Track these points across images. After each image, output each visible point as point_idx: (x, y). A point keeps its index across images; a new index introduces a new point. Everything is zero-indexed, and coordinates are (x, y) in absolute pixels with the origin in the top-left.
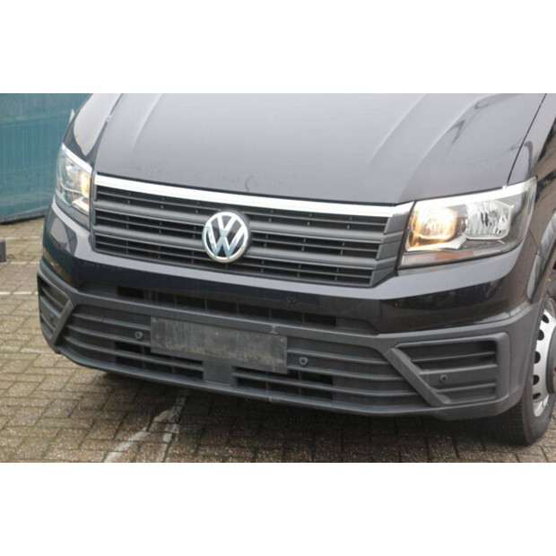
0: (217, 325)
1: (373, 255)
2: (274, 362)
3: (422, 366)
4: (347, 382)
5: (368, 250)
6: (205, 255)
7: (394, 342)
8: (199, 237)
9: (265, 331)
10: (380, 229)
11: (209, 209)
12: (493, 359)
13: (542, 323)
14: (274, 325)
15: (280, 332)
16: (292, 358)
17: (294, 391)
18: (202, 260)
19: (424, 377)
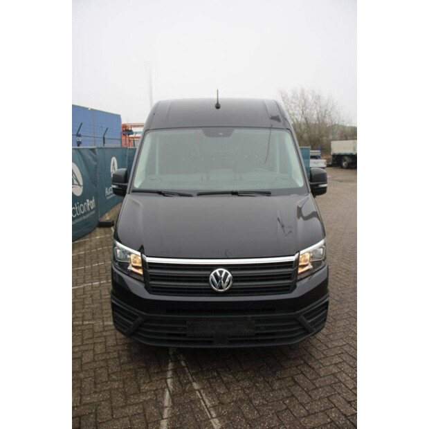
6: (212, 289)
8: (208, 281)
11: (211, 268)
18: (211, 291)
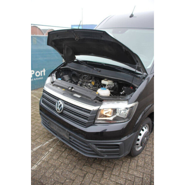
1: (87, 119)
3: (99, 148)
8: (55, 105)
10: (89, 113)
11: (58, 99)
12: (118, 148)
13: (142, 131)
14: (67, 130)
18: (54, 109)
19: (99, 151)
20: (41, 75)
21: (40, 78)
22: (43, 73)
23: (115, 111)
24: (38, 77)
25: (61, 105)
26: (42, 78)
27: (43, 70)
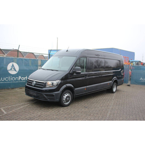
0: (33, 91)
1: (43, 86)
2: (36, 95)
3: (47, 96)
4: (41, 97)
5: (42, 85)
7: (44, 94)
9: (35, 92)
10: (43, 83)
11: (33, 81)
12: (53, 96)
15: (36, 92)
16: (37, 95)
17: (37, 98)
18: (32, 85)
20: (25, 80)
21: (24, 81)
22: (26, 78)
23: (53, 84)
24: (23, 81)
25: (34, 83)
26: (25, 81)
27: (26, 77)
